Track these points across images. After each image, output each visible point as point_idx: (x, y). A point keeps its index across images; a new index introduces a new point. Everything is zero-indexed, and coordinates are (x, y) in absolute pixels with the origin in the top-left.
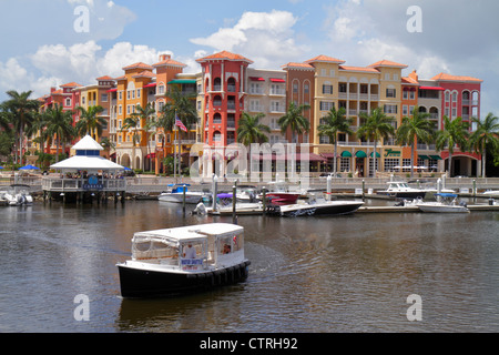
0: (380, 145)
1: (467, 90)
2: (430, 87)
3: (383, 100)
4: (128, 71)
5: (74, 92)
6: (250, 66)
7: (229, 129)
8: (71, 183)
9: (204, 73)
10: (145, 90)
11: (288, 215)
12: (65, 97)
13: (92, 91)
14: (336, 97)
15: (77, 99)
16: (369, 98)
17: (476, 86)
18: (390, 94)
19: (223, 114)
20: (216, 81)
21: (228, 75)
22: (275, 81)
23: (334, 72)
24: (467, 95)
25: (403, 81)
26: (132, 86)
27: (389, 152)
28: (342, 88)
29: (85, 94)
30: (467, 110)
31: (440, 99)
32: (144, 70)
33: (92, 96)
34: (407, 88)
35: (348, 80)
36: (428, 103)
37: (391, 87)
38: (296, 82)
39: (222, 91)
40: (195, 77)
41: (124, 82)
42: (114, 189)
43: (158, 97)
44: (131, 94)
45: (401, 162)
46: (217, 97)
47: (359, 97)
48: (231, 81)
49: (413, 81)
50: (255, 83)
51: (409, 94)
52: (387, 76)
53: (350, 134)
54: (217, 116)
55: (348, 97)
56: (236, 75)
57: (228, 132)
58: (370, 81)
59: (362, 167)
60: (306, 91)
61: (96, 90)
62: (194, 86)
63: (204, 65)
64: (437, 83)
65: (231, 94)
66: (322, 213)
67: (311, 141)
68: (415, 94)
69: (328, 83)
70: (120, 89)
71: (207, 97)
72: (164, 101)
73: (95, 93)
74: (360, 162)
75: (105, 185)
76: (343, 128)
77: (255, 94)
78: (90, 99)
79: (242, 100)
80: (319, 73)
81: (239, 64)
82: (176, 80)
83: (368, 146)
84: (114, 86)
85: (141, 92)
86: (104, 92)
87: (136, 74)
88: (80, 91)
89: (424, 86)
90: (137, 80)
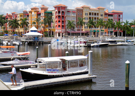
0: (99, 29)
1: (119, 14)
2: (111, 14)
3: (100, 17)
4: (32, 9)
5: (15, 15)
6: (67, 8)
7: (62, 25)
8: (30, 39)
9: (55, 10)
10: (37, 14)
11: (93, 47)
12: (13, 16)
13: (21, 14)
14: (89, 16)
15: (16, 16)
16: (96, 16)
17: (122, 13)
18: (102, 15)
19: (61, 21)
20: (59, 12)
21: (62, 10)
22: (74, 12)
23: (88, 9)
24: (119, 16)
25: (105, 12)
26: (33, 13)
27: (101, 30)
28: (90, 14)
29: (19, 15)
30: (119, 20)
31: (113, 17)
32: (37, 9)
33: (21, 16)
34: (106, 14)
35: (91, 12)
36: (110, 18)
37: (102, 14)
38: (79, 12)
39: (61, 15)
40: (52, 11)
41: (31, 12)
42: (41, 41)
43: (41, 16)
44: (33, 15)
45: (104, 33)
46: (59, 16)
47: (94, 16)
48: (63, 12)
49: (107, 12)
50: (68, 13)
51: (106, 15)
52: (101, 11)
53: (95, 26)
54: (59, 21)
55: (91, 16)
56: (64, 11)
57: (62, 26)
58: (97, 12)
59: (95, 34)
60: (81, 15)
61: (22, 14)
62: (51, 13)
63: (55, 8)
64: (112, 13)
65: (63, 15)
66: (101, 46)
67: (82, 28)
68: (107, 15)
69: (87, 13)
70: (30, 14)
71: (56, 16)
72: (43, 17)
73: (22, 15)
74: (94, 33)
75: (39, 40)
76: (93, 24)
77: (68, 15)
78: (20, 17)
79: (65, 17)
80: (85, 10)
81: (65, 8)
82: (47, 12)
83: (96, 29)
84: (27, 13)
85: (36, 15)
86: (25, 15)
87: (34, 10)
88: (17, 14)
89: (110, 13)
90: (35, 11)
